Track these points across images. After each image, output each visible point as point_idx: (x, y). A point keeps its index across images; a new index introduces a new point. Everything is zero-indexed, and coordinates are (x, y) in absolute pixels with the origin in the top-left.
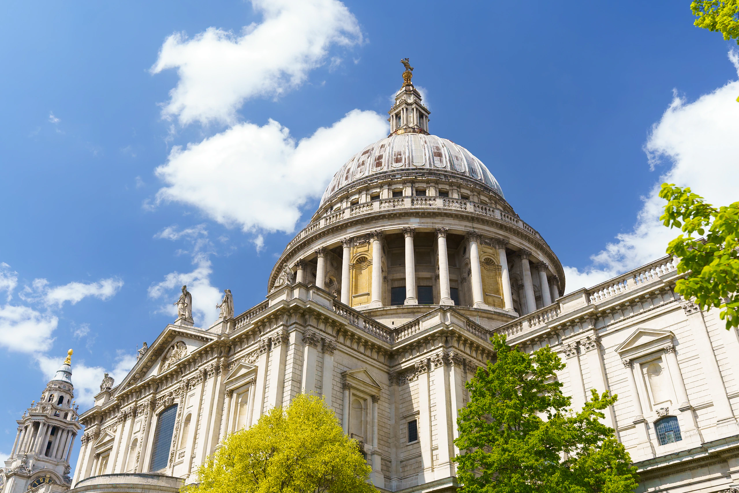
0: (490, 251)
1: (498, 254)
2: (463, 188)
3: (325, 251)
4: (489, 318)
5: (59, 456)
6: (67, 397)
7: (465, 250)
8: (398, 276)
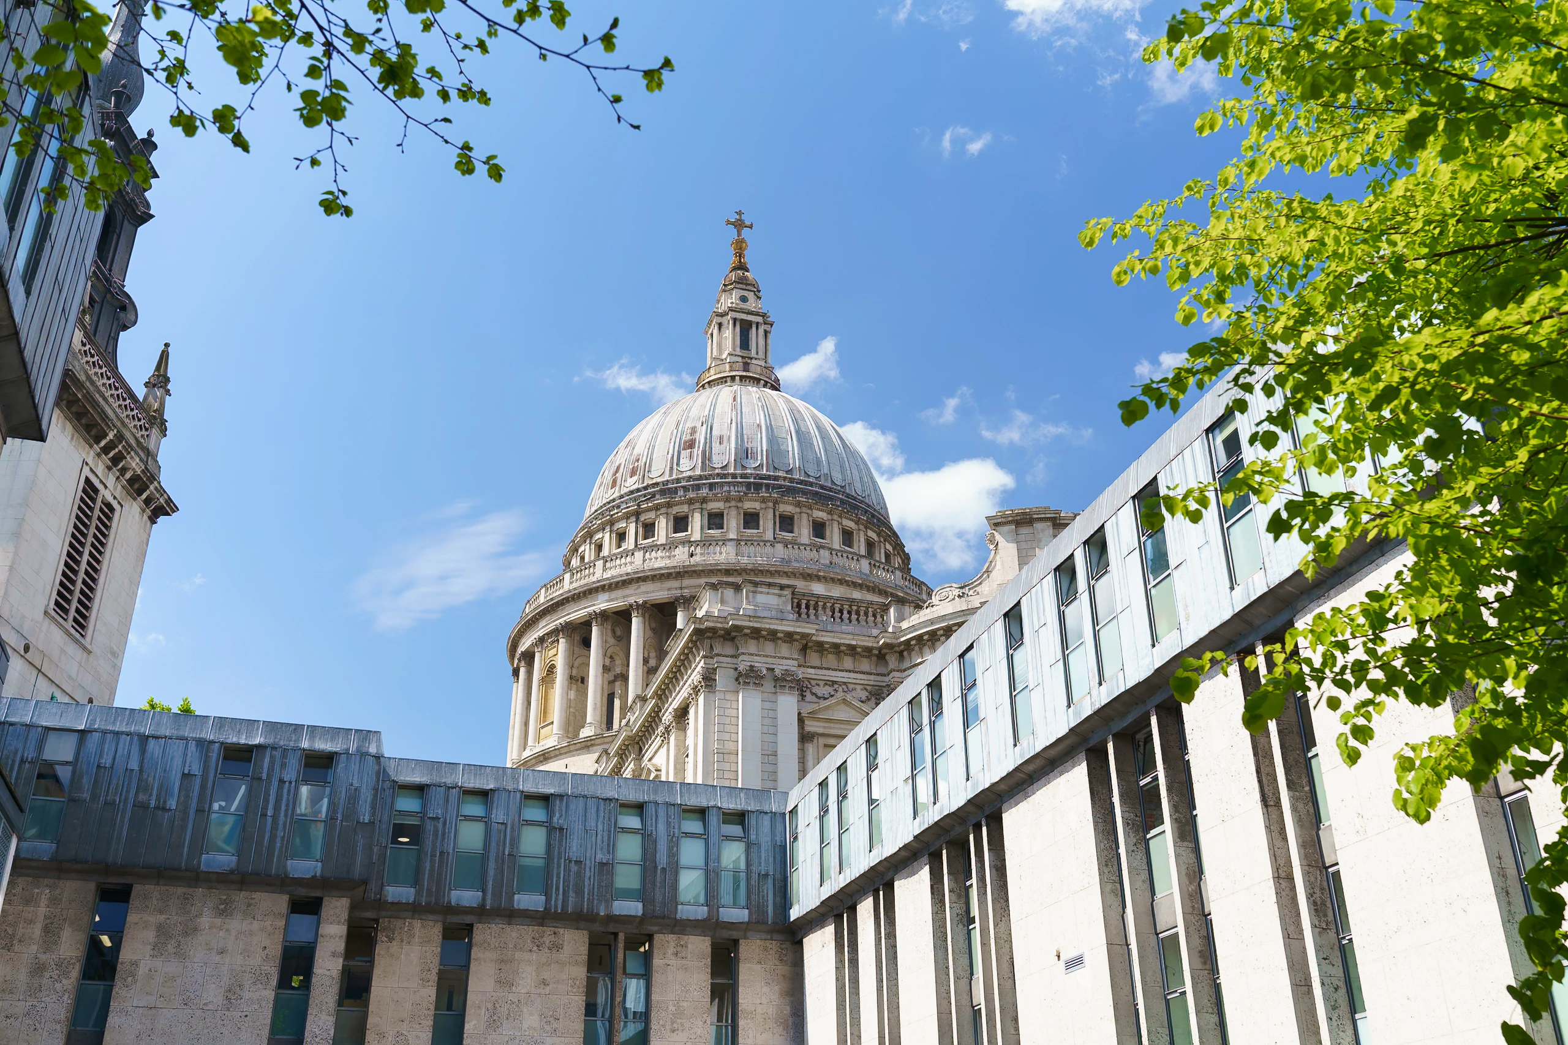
2: (711, 500)
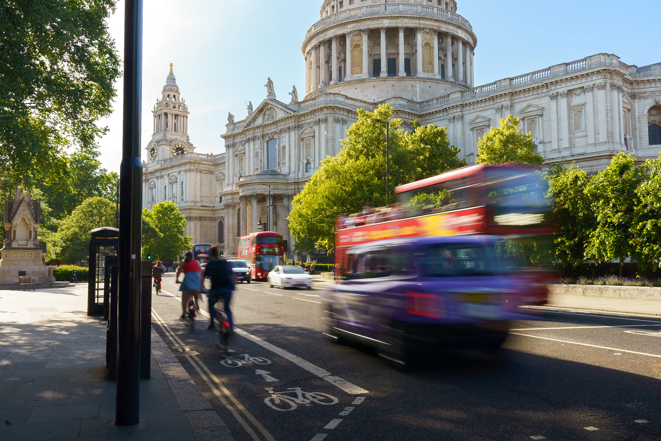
0: (429, 37)
1: (433, 39)
3: (336, 37)
4: (424, 81)
5: (182, 131)
6: (177, 95)
7: (415, 36)
8: (377, 52)
